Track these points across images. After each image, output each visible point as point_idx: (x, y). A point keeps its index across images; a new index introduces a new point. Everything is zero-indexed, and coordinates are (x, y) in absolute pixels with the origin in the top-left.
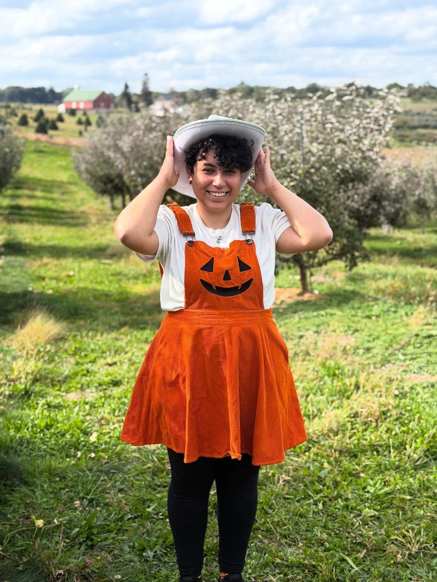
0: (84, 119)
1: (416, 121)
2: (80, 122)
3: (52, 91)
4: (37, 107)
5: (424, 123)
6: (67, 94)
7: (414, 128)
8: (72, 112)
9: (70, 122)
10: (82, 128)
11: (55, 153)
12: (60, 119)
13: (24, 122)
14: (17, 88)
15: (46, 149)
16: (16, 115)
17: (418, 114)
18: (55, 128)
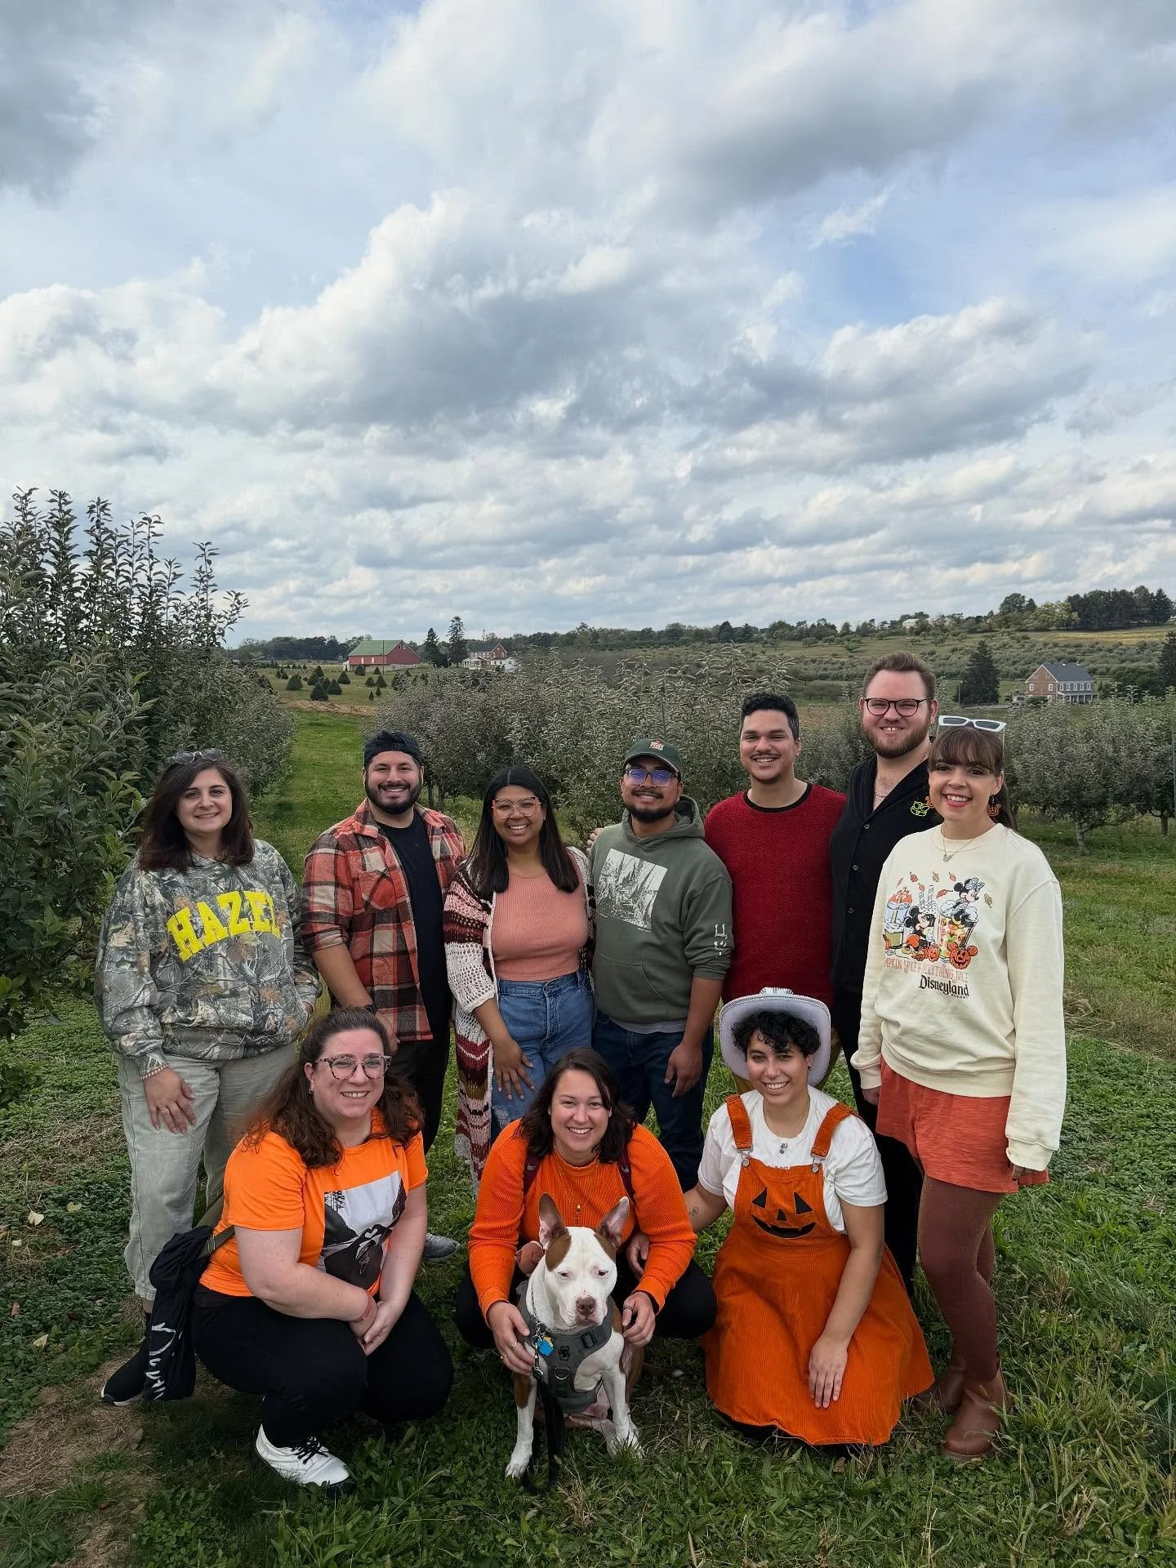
0: (375, 678)
1: (811, 670)
2: (370, 683)
3: (333, 642)
4: (313, 665)
5: (821, 672)
6: (355, 646)
7: (811, 679)
8: (360, 670)
9: (357, 684)
10: (374, 690)
11: (337, 726)
12: (344, 679)
13: (295, 686)
14: (287, 639)
15: (326, 721)
16: (286, 678)
17: (814, 661)
18: (339, 692)
